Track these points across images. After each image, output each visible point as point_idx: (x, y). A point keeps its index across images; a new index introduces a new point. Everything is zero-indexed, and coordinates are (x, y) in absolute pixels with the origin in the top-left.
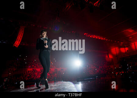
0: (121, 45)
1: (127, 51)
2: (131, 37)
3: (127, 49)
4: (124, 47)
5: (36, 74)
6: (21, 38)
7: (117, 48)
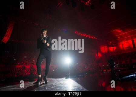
0: (110, 44)
1: (115, 50)
2: (119, 37)
3: (115, 48)
4: (113, 46)
5: (25, 71)
6: (10, 33)
7: (106, 47)
